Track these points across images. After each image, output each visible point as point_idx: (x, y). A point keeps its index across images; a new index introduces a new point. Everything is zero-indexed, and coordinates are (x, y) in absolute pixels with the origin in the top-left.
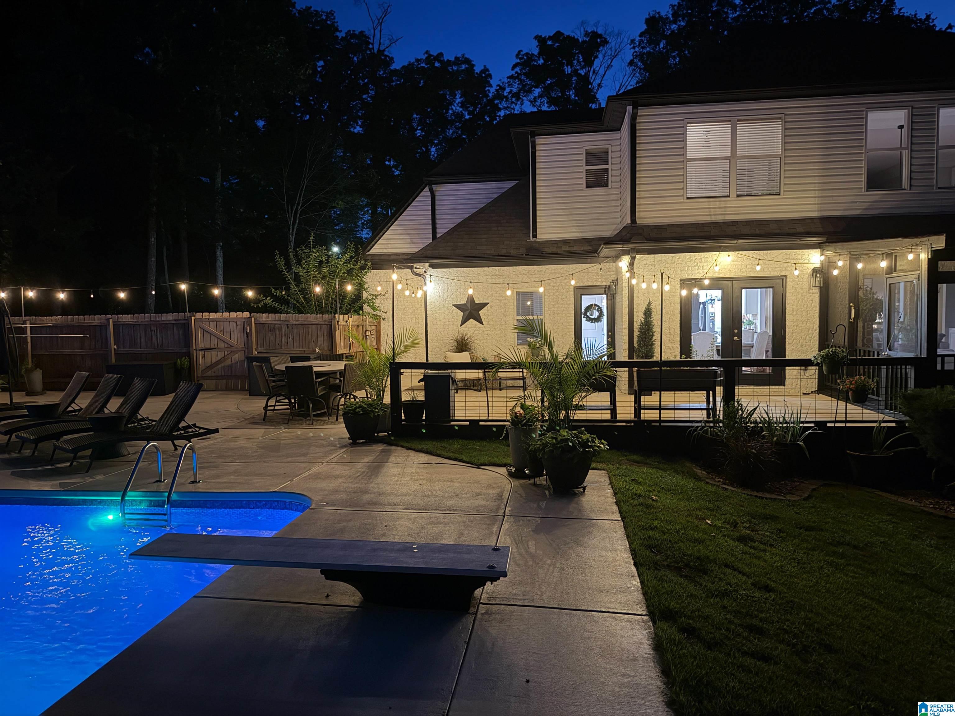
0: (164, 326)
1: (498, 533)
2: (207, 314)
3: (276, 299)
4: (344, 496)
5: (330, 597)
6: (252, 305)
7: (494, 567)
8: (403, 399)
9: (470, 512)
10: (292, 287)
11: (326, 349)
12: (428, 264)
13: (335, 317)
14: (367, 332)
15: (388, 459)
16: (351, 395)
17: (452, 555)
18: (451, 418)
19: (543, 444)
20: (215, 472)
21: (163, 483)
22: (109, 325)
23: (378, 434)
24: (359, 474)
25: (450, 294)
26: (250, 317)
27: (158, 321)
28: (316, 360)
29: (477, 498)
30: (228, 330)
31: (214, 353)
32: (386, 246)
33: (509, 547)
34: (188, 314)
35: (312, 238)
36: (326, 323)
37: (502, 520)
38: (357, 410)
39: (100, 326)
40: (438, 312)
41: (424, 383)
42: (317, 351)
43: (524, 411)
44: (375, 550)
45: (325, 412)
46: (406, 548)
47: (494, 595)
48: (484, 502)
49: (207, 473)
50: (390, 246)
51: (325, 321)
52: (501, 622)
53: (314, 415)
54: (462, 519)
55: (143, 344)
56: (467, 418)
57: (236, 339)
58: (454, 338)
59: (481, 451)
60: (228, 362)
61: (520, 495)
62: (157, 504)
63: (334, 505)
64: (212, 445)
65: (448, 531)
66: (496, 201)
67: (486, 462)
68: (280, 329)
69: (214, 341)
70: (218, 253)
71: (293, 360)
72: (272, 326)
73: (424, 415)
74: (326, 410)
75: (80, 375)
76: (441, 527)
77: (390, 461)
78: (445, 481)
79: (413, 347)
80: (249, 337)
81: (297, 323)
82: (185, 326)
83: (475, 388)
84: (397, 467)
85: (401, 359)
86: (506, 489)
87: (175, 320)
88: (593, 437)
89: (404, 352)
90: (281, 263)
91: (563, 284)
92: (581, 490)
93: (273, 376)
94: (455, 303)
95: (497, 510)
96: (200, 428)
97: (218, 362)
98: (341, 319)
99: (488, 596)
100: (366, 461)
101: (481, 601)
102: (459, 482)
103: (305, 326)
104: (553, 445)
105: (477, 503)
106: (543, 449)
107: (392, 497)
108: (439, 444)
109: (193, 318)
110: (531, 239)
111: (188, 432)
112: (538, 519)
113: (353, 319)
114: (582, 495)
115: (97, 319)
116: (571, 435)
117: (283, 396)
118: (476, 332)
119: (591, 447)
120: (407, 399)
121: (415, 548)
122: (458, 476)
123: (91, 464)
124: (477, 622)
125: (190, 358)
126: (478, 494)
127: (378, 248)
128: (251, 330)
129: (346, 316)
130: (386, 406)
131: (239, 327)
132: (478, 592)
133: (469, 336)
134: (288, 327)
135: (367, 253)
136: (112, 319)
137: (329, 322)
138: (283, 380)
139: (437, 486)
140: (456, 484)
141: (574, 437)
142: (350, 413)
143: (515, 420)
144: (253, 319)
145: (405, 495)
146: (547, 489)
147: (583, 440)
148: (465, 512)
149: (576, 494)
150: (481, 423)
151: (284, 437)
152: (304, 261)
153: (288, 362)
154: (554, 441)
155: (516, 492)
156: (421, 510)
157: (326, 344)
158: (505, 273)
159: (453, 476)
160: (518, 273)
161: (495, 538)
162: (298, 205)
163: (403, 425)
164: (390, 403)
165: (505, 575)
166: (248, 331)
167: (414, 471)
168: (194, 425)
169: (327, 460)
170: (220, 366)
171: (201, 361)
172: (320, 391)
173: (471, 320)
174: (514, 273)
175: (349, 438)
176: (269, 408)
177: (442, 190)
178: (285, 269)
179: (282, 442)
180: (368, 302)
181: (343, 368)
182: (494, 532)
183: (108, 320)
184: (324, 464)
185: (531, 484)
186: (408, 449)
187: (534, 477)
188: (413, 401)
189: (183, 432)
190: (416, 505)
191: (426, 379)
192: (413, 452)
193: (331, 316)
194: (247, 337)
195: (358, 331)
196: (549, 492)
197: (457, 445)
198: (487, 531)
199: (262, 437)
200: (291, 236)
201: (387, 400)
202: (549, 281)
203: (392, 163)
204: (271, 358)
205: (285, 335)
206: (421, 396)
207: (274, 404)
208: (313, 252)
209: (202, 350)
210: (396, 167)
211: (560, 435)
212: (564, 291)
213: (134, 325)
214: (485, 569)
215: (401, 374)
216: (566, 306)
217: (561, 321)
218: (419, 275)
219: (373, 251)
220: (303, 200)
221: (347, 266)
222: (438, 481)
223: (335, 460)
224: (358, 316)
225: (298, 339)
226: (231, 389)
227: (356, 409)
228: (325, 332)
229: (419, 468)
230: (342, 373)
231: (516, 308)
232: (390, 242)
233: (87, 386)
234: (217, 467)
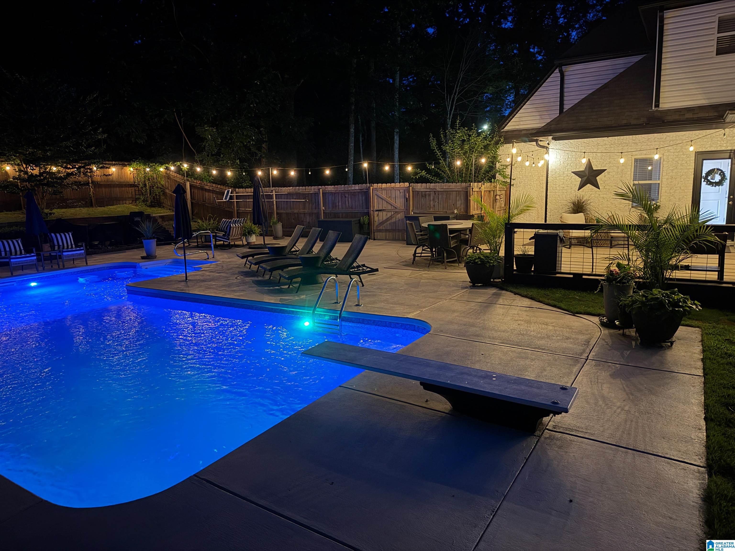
0: (353, 194)
1: (577, 374)
2: (380, 184)
3: (429, 171)
4: (456, 327)
5: (428, 402)
6: (412, 177)
7: (557, 403)
8: (516, 253)
9: (557, 352)
10: (441, 162)
11: (462, 210)
12: (551, 137)
13: (470, 185)
14: (497, 196)
15: (497, 301)
16: (477, 247)
17: (523, 387)
18: (557, 271)
19: (633, 301)
20: (372, 299)
21: (339, 305)
22: (320, 193)
23: (494, 280)
24: (471, 311)
25: (570, 162)
26: (409, 186)
27: (349, 190)
28: (454, 219)
29: (566, 341)
30: (394, 196)
31: (385, 213)
32: (518, 123)
33: (576, 388)
34: (368, 185)
35: (458, 121)
36: (464, 190)
37: (584, 362)
38: (477, 261)
39: (315, 194)
40: (558, 178)
41: (534, 240)
42: (455, 212)
43: (620, 270)
44: (462, 373)
45: (456, 260)
46: (487, 376)
47: (560, 425)
48: (571, 346)
49: (367, 300)
50: (522, 123)
51: (462, 188)
52: (560, 447)
53: (447, 262)
54: (548, 358)
55: (340, 207)
56: (571, 272)
57: (399, 203)
58: (572, 201)
59: (580, 300)
60: (393, 220)
61: (607, 342)
62: (334, 318)
63: (447, 333)
64: (375, 279)
65: (533, 365)
66: (621, 75)
67: (582, 311)
68: (430, 195)
69: (385, 204)
70: (396, 137)
71: (436, 219)
72: (424, 193)
73: (533, 267)
74: (456, 258)
75: (298, 229)
76: (528, 362)
77: (499, 302)
78: (540, 324)
79: (528, 210)
80: (408, 201)
81: (442, 190)
82: (366, 194)
83: (588, 245)
84: (503, 308)
85: (516, 220)
86: (595, 336)
87: (360, 190)
88: (686, 298)
89: (518, 215)
90: (434, 143)
91: (684, 150)
92: (669, 344)
93: (421, 232)
94: (574, 171)
95: (581, 354)
96: (368, 267)
97: (387, 220)
98: (475, 186)
99: (554, 424)
100: (479, 300)
101: (547, 428)
102: (553, 326)
103: (448, 192)
104: (642, 302)
105: (565, 345)
106: (632, 305)
107: (493, 332)
108: (542, 292)
109: (371, 188)
110: (653, 108)
111: (360, 270)
112: (618, 365)
113: (485, 186)
114: (668, 348)
115: (312, 189)
116: (662, 294)
117: (426, 246)
118: (593, 196)
119: (681, 307)
120: (519, 253)
121: (494, 377)
122: (554, 320)
123: (299, 287)
124: (539, 444)
125: (369, 216)
126: (568, 338)
127: (511, 126)
128: (409, 196)
129: (480, 184)
130: (501, 258)
131: (401, 194)
132: (546, 419)
133: (585, 199)
134: (435, 194)
135: (502, 130)
136: (322, 189)
137: (465, 189)
138: (426, 235)
139: (533, 327)
140: (551, 328)
141: (665, 297)
142: (470, 262)
143: (610, 278)
144: (411, 187)
145: (504, 331)
146: (633, 340)
147: (674, 300)
148: (553, 352)
149: (663, 347)
150: (584, 277)
151: (424, 277)
152: (450, 141)
153: (432, 221)
154: (644, 299)
155: (603, 340)
156: (514, 345)
157: (462, 206)
158: (624, 141)
159: (549, 320)
160: (638, 141)
161: (573, 378)
162: (455, 94)
163: (514, 274)
164: (504, 255)
165: (566, 411)
166: (407, 197)
167: (516, 312)
168: (364, 265)
169: (450, 297)
170: (388, 223)
171: (376, 219)
172: (453, 244)
173: (589, 185)
174: (633, 141)
175: (470, 282)
176: (417, 255)
177: (570, 70)
178: (437, 148)
179: (422, 281)
180: (500, 172)
181: (471, 226)
182: (574, 372)
183: (319, 189)
184: (447, 300)
185: (619, 334)
186: (515, 294)
187: (623, 328)
188: (524, 255)
189: (356, 269)
190: (511, 341)
191: (536, 237)
192: (519, 297)
193: (467, 184)
194: (407, 201)
195: (489, 196)
196: (636, 343)
197: (559, 294)
198: (567, 370)
199: (409, 276)
200: (448, 120)
201: (502, 253)
202: (670, 148)
203: (536, 50)
204: (420, 218)
205: (433, 200)
206: (531, 251)
207: (421, 252)
208: (458, 133)
209: (377, 211)
210: (539, 53)
211: (652, 294)
212: (685, 156)
213: (335, 193)
214: (549, 403)
215: (515, 232)
216: (686, 171)
217: (679, 185)
218: (543, 147)
219: (507, 128)
220: (459, 89)
221: (484, 142)
222: (535, 323)
223: (455, 298)
224: (490, 184)
225: (442, 203)
226: (395, 240)
227: (476, 259)
228: (462, 198)
229: (520, 310)
230: (471, 230)
231: (633, 174)
232: (522, 119)
233: (304, 235)
234: (375, 295)
